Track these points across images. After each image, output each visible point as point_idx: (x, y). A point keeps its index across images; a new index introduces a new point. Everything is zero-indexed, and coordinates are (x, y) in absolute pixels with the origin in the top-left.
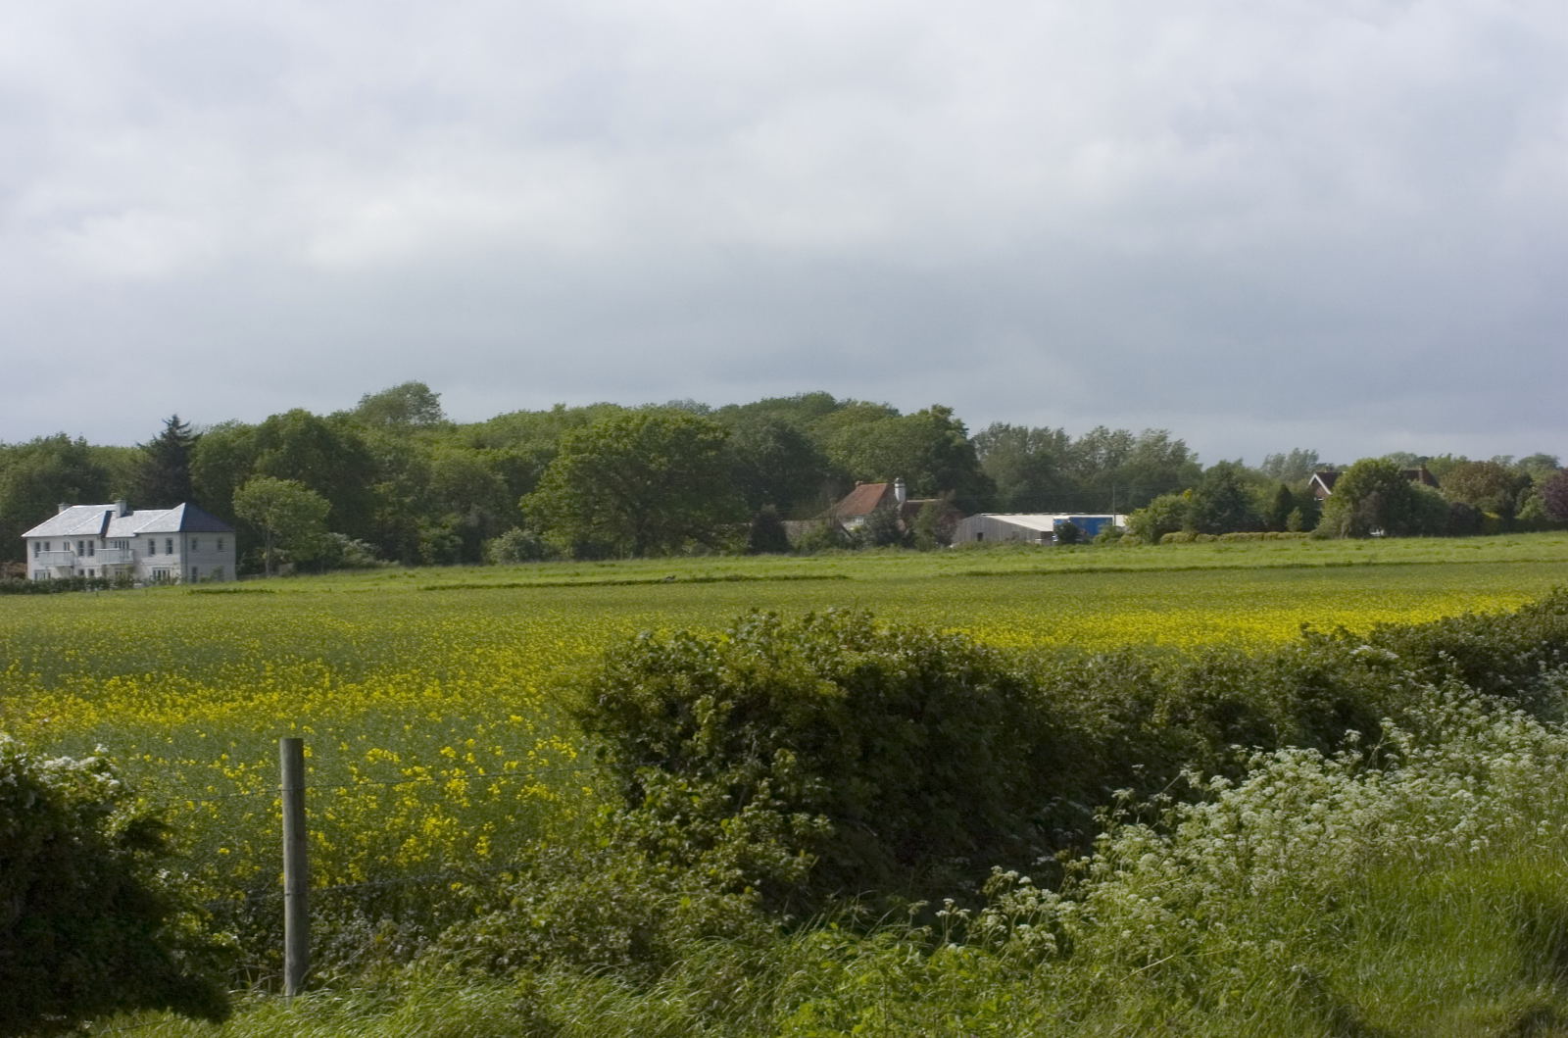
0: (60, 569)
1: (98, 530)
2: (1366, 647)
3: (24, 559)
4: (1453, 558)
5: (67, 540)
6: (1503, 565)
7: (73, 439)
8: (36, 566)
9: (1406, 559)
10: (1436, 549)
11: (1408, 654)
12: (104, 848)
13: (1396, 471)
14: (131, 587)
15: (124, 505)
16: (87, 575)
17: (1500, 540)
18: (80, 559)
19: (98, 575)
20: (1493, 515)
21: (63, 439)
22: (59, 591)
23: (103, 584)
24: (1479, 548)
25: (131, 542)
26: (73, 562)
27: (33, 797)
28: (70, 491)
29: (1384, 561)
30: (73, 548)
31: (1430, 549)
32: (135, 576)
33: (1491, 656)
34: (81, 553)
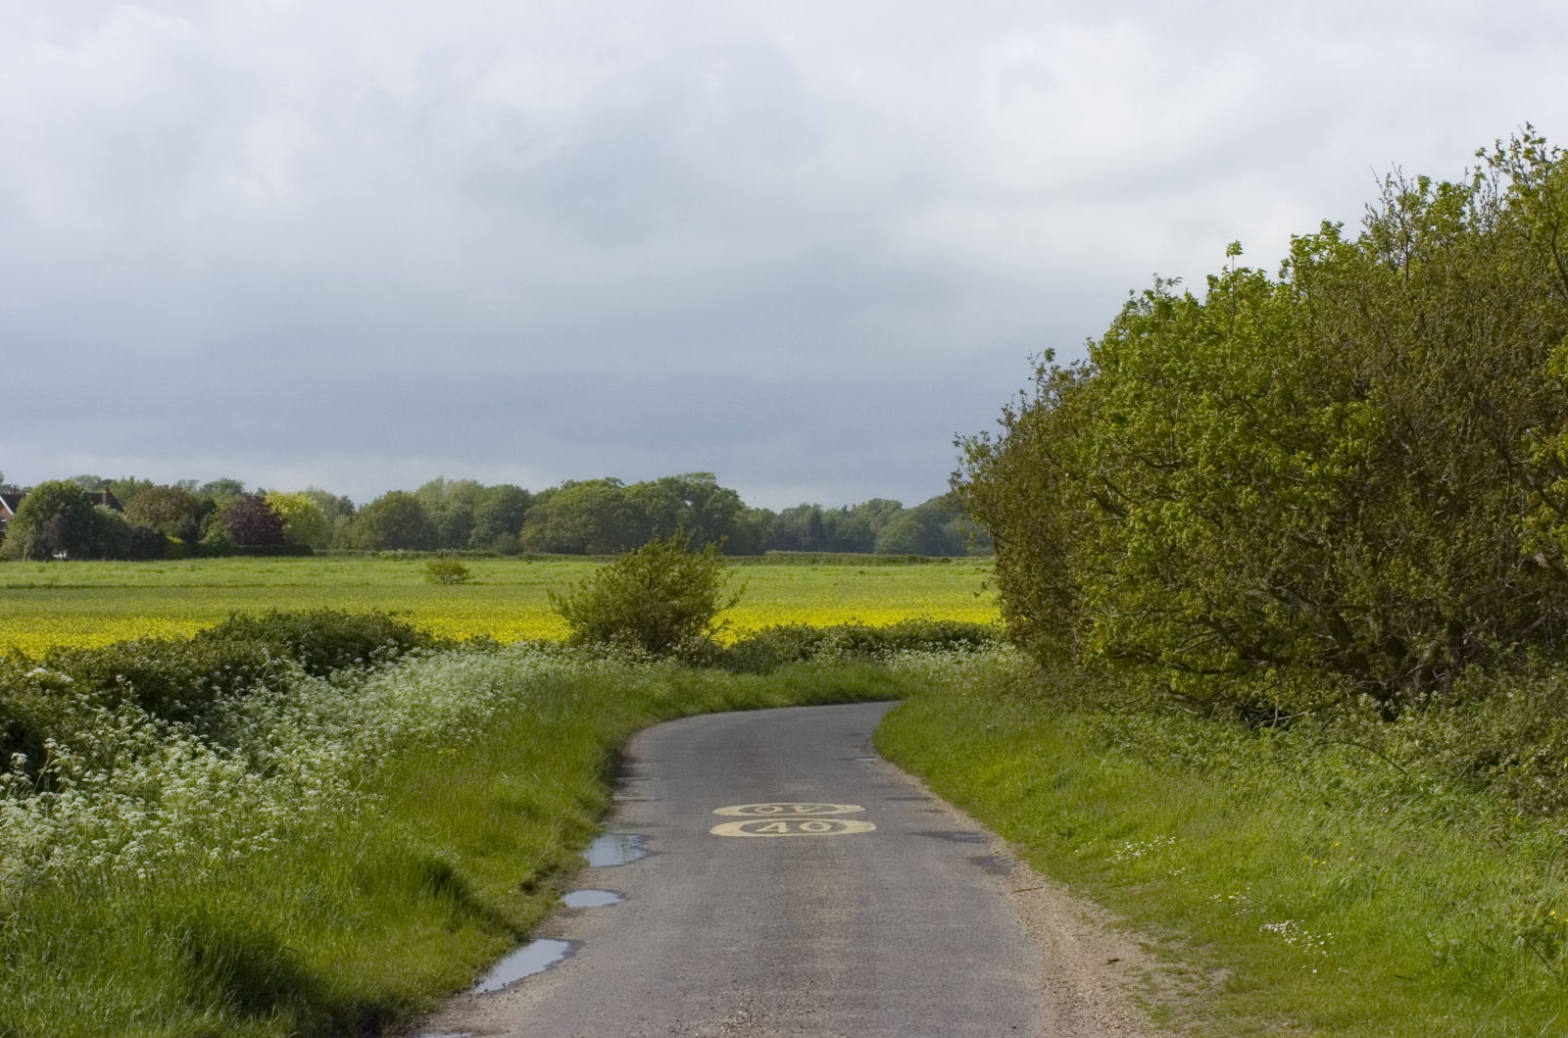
2: (40, 670)
4: (136, 581)
6: (184, 589)
9: (88, 583)
10: (119, 573)
11: (83, 677)
13: (79, 492)
17: (183, 565)
20: (176, 540)
24: (161, 572)
29: (66, 583)
31: (113, 573)
33: (167, 681)
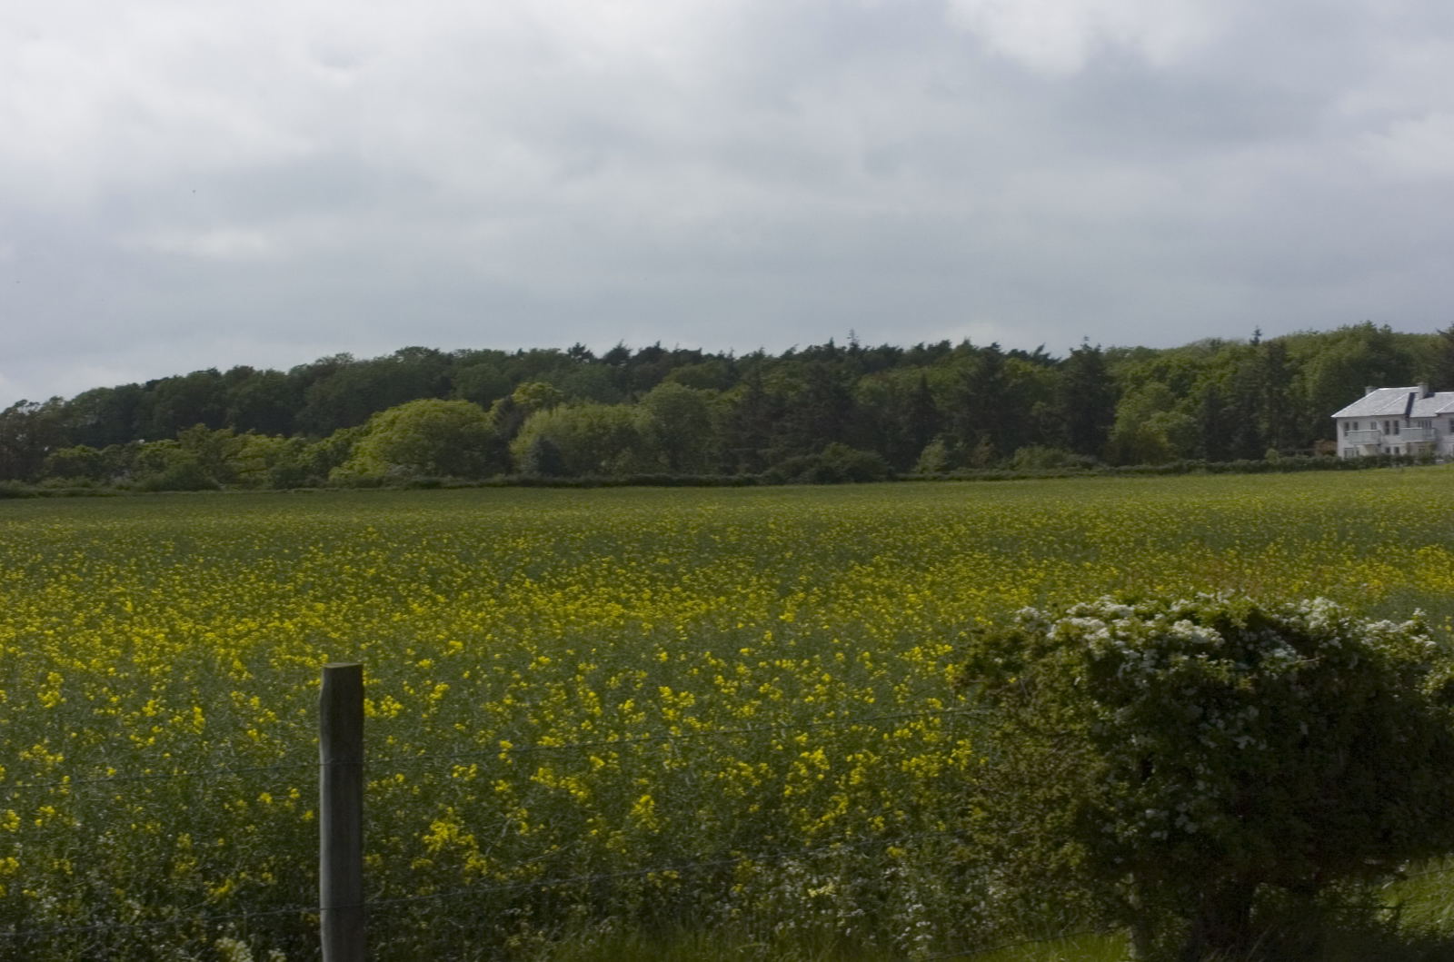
0: (1368, 447)
1: (1402, 411)
3: (1333, 438)
5: (1374, 420)
7: (1379, 326)
8: (1345, 445)
12: (1421, 704)
14: (1434, 463)
15: (1426, 387)
16: (1392, 452)
18: (1387, 437)
19: (1403, 452)
21: (1369, 327)
22: (1367, 467)
23: (1408, 460)
25: (1434, 421)
26: (1379, 440)
27: (1356, 657)
28: (1376, 375)
30: (1380, 427)
32: (1437, 453)
34: (1387, 432)
